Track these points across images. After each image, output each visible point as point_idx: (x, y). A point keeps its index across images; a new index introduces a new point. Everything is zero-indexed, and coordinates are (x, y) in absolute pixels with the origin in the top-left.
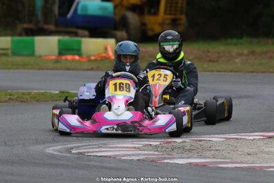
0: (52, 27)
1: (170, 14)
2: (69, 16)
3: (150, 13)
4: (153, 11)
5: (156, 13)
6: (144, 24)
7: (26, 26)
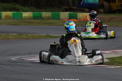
0: (75, 8)
1: (120, 2)
2: (81, 3)
3: (113, 2)
4: (114, 1)
5: (115, 2)
6: (110, 6)
7: (65, 7)
